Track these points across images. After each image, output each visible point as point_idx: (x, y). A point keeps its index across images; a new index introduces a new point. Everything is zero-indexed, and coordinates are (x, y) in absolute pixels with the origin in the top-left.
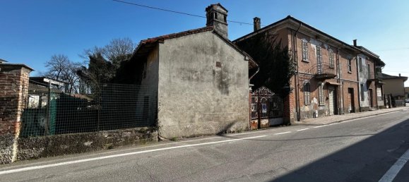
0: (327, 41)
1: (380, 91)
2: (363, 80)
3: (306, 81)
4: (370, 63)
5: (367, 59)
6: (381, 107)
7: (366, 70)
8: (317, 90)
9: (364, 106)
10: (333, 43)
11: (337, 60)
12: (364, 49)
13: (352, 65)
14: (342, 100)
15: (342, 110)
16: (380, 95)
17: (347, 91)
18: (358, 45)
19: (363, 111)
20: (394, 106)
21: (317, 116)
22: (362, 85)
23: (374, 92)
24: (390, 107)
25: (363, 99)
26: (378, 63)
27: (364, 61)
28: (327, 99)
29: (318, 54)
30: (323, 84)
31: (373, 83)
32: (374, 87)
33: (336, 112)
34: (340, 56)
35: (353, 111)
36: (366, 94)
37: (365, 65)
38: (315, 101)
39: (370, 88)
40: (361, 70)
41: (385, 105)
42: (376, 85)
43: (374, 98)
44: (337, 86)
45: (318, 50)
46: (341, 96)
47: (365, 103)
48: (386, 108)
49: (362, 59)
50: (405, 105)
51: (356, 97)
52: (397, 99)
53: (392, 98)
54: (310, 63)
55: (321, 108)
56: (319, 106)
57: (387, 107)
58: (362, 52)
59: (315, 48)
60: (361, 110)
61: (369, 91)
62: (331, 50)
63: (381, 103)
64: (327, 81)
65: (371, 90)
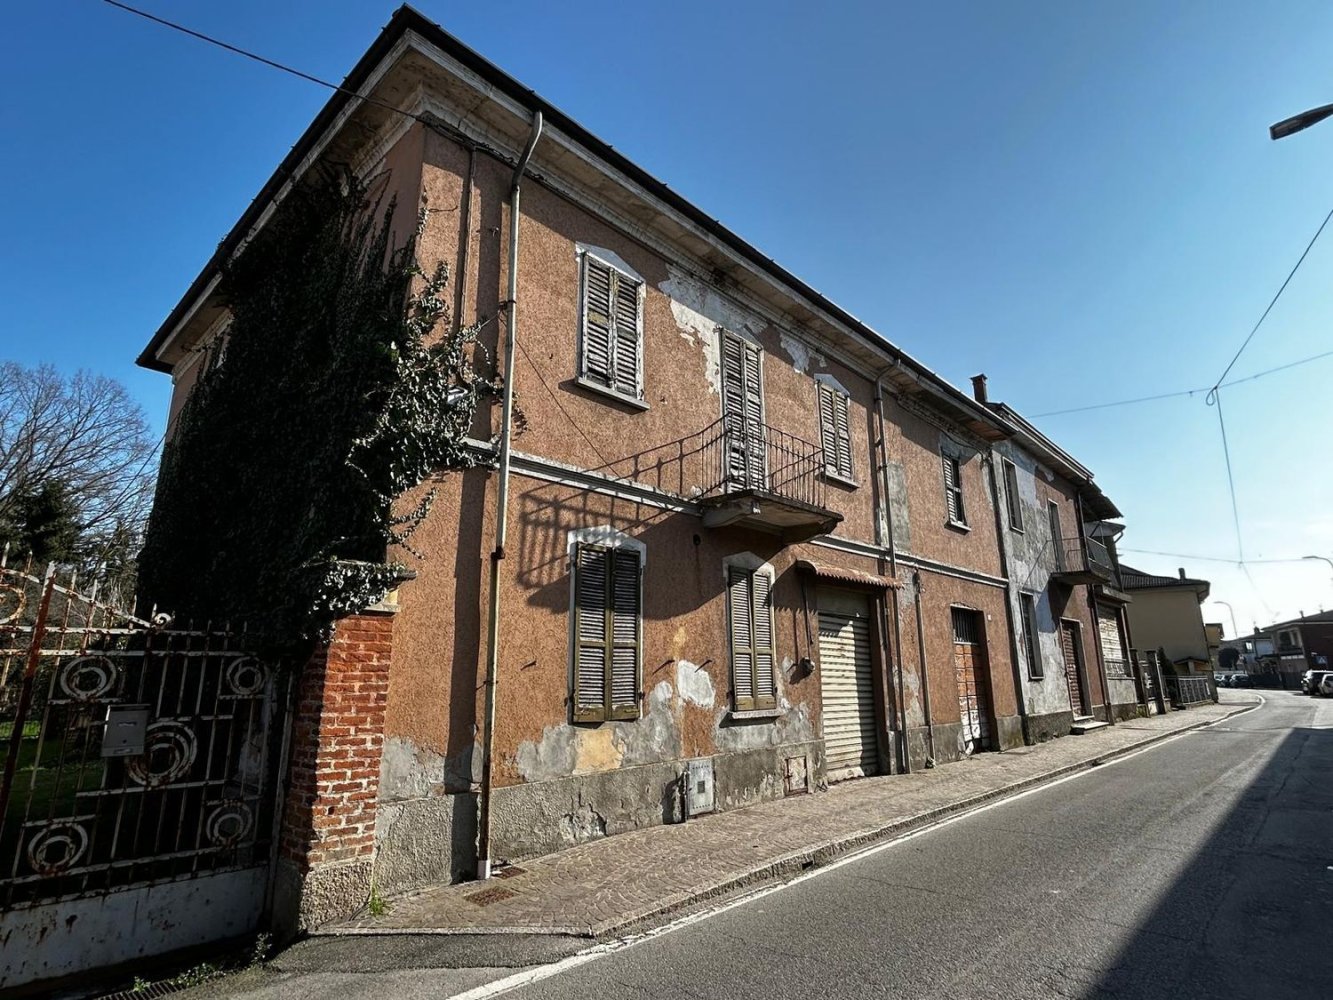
0: (801, 323)
1: (1115, 635)
2: (1028, 573)
3: (608, 538)
4: (1057, 497)
5: (1039, 475)
6: (1125, 713)
7: (1043, 529)
8: (711, 609)
9: (1042, 710)
10: (839, 341)
11: (875, 444)
12: (1019, 421)
13: (966, 490)
14: (911, 680)
15: (915, 741)
16: (1118, 655)
17: (946, 624)
18: (990, 399)
19: (1044, 736)
20: (1178, 704)
21: (700, 801)
22: (1026, 599)
23: (1087, 638)
24: (1161, 711)
25: (1036, 674)
26: (1094, 508)
27: (1027, 484)
28: (803, 670)
29: (733, 375)
30: (768, 567)
31: (1080, 592)
32: (1086, 610)
33: (876, 761)
34: (890, 431)
35: (987, 743)
36: (1049, 644)
37: (1037, 504)
38: (692, 684)
39: (1067, 616)
40: (1015, 522)
41: (1142, 698)
42: (1091, 604)
43: (1090, 669)
44: (880, 591)
45: (733, 358)
46: (907, 649)
47: (1049, 695)
48: (1146, 714)
49: (1019, 471)
50: (1215, 699)
51: (998, 659)
52: (1187, 672)
53: (1167, 669)
54: (655, 419)
55: (749, 738)
56: (729, 722)
57: (1153, 707)
58: (1008, 433)
59: (713, 342)
60: (1032, 730)
61: (1067, 634)
62: (829, 382)
63: (1122, 692)
64: (799, 551)
65: (1072, 626)
